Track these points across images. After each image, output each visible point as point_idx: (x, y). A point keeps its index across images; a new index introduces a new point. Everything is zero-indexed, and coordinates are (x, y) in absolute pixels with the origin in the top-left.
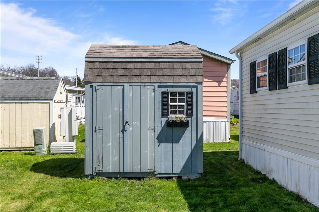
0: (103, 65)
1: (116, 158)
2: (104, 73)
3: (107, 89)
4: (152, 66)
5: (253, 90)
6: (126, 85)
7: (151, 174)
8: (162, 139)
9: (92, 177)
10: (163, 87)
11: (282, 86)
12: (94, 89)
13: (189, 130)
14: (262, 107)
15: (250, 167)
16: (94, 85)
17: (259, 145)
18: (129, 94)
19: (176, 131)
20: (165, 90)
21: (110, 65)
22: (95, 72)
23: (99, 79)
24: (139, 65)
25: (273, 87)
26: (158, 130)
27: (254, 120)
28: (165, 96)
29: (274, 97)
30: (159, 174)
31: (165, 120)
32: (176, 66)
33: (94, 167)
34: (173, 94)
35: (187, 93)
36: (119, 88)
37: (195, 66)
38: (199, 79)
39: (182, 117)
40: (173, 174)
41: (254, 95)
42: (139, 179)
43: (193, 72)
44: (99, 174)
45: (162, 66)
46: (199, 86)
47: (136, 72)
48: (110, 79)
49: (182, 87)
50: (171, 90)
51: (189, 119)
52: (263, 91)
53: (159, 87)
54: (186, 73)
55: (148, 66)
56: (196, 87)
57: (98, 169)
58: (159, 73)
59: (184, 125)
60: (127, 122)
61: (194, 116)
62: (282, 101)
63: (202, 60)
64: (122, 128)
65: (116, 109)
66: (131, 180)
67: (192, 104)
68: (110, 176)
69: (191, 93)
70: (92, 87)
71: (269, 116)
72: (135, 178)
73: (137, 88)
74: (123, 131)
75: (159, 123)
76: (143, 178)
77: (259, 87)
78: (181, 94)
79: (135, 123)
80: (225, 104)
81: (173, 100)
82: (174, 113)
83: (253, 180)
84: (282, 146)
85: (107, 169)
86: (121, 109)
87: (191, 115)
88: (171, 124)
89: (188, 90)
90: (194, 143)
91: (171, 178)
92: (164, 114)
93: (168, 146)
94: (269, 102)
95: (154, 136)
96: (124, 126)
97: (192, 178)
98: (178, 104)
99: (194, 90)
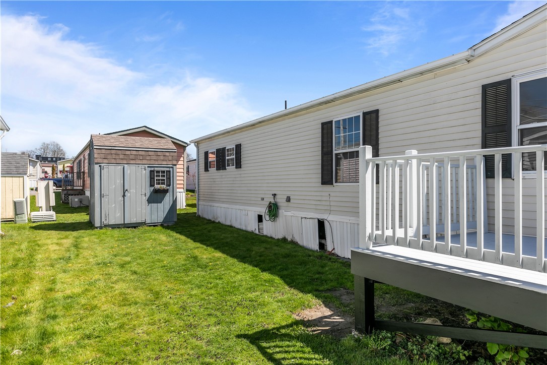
0: (108, 152)
1: (119, 214)
2: (109, 157)
3: (112, 168)
4: (143, 153)
5: (206, 170)
6: (125, 165)
7: (143, 224)
8: (150, 201)
9: (101, 228)
10: (151, 167)
11: (224, 168)
12: (102, 168)
13: (168, 194)
14: (212, 180)
15: (205, 219)
16: (102, 165)
17: (210, 204)
18: (127, 172)
19: (159, 195)
20: (152, 169)
21: (113, 152)
22: (102, 156)
23: (106, 161)
24: (134, 153)
25: (218, 169)
26: (148, 195)
27: (207, 188)
28: (152, 172)
29: (219, 174)
30: (149, 224)
31: (152, 188)
32: (159, 154)
33: (102, 221)
34: (158, 172)
35: (167, 171)
36: (120, 168)
37: (172, 154)
38: (175, 162)
39: (164, 186)
40: (157, 223)
41: (207, 172)
42: (135, 227)
43: (170, 158)
44: (106, 226)
45: (150, 153)
46: (174, 167)
47: (131, 157)
48: (113, 161)
49: (164, 167)
50: (156, 169)
51: (168, 188)
52: (213, 170)
53: (148, 167)
54: (166, 158)
55: (140, 153)
56: (173, 167)
57: (106, 223)
58: (148, 158)
59: (165, 191)
60: (126, 190)
61: (171, 186)
62: (223, 177)
63: (176, 151)
64: (122, 194)
65: (118, 181)
66: (129, 229)
67: (170, 178)
68: (114, 227)
69: (170, 171)
70: (100, 166)
71: (216, 186)
72: (132, 227)
73: (133, 167)
74: (124, 196)
75: (148, 191)
76: (137, 227)
77: (210, 168)
78: (163, 172)
79: (133, 191)
80: (182, 178)
81: (157, 176)
82: (159, 184)
83: (207, 223)
84: (223, 202)
85: (112, 222)
86: (122, 182)
87: (169, 185)
88: (156, 191)
89: (168, 169)
90: (171, 203)
91: (157, 226)
92: (152, 185)
93: (155, 205)
94: (217, 177)
95: (145, 199)
96: (124, 193)
97: (170, 225)
98: (161, 178)
99: (171, 169)
